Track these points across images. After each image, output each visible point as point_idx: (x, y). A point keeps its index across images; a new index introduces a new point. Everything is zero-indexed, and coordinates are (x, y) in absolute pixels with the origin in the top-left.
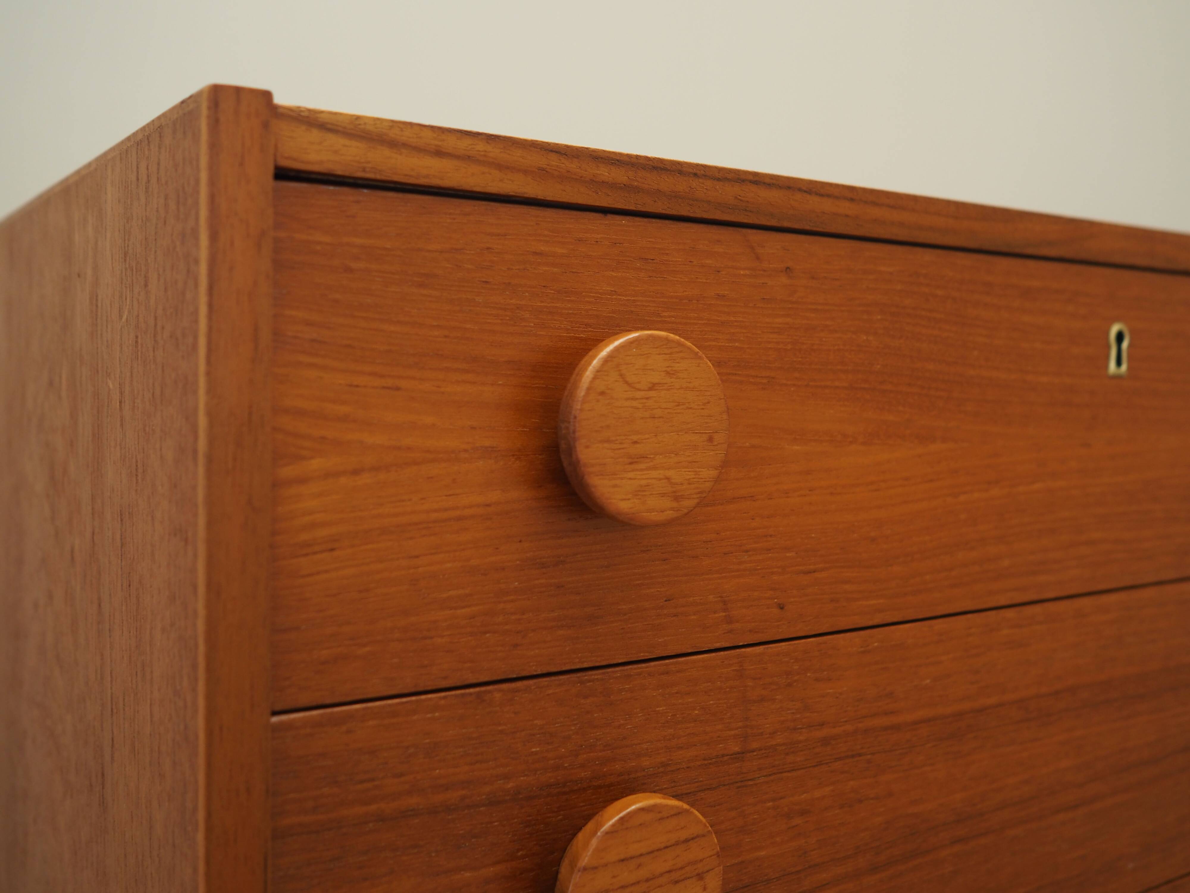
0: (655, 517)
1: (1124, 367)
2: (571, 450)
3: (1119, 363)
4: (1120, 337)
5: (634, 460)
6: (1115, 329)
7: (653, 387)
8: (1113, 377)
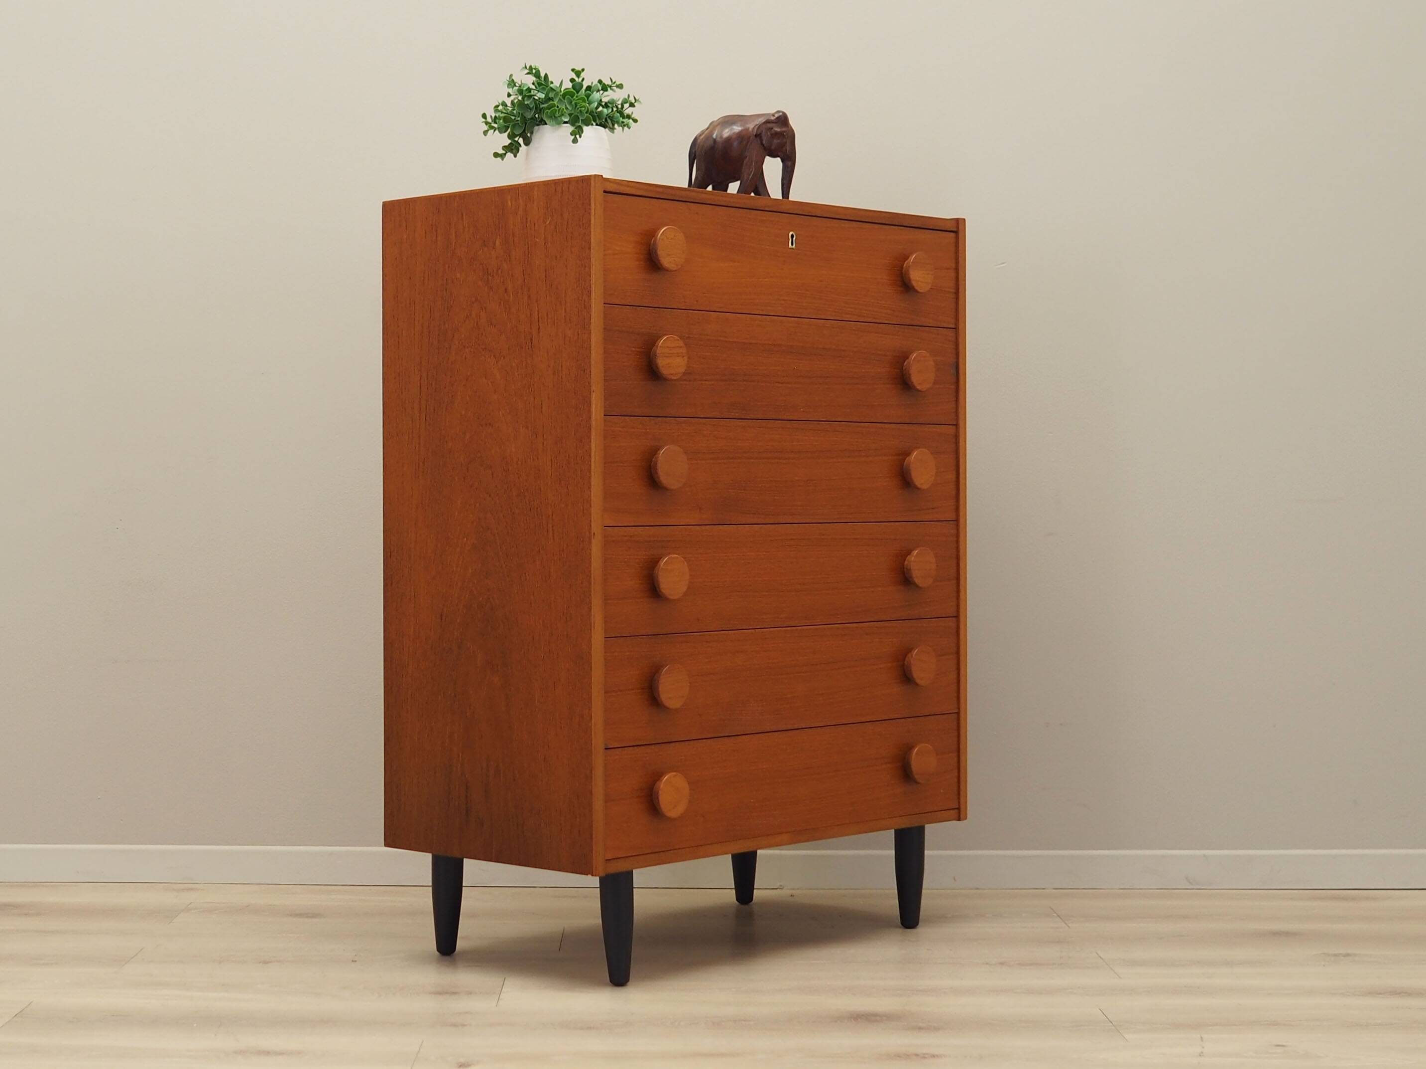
0: (671, 269)
1: (794, 246)
2: (656, 252)
3: (792, 244)
4: (792, 236)
5: (669, 255)
6: (790, 234)
7: (672, 239)
8: (791, 249)
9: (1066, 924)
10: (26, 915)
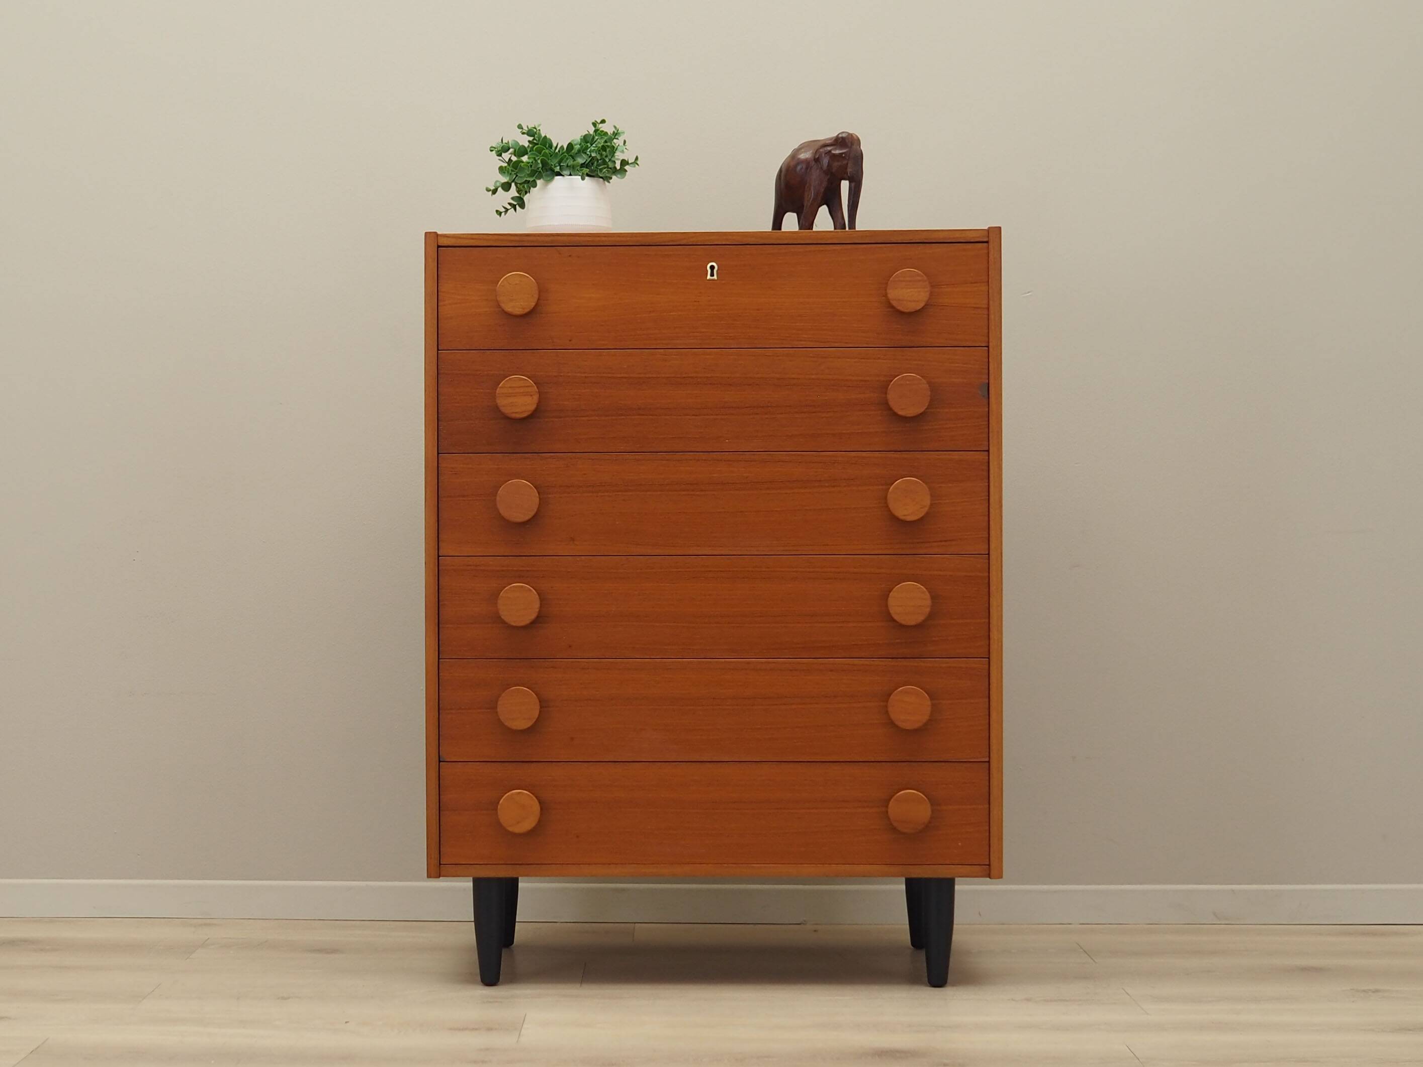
0: (516, 313)
1: (715, 277)
3: (712, 275)
4: (712, 268)
5: (512, 300)
6: (710, 265)
7: (516, 284)
8: (709, 280)
9: (1092, 959)
10: (42, 950)
